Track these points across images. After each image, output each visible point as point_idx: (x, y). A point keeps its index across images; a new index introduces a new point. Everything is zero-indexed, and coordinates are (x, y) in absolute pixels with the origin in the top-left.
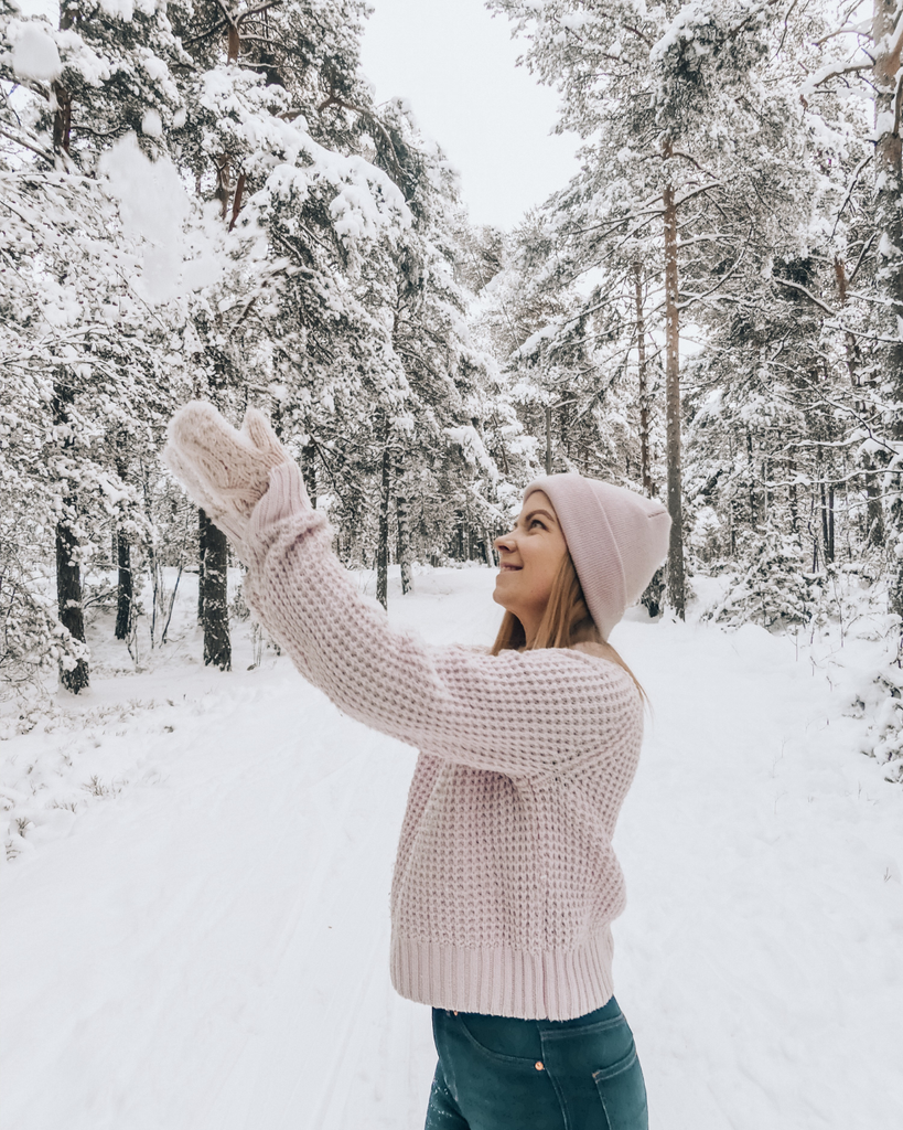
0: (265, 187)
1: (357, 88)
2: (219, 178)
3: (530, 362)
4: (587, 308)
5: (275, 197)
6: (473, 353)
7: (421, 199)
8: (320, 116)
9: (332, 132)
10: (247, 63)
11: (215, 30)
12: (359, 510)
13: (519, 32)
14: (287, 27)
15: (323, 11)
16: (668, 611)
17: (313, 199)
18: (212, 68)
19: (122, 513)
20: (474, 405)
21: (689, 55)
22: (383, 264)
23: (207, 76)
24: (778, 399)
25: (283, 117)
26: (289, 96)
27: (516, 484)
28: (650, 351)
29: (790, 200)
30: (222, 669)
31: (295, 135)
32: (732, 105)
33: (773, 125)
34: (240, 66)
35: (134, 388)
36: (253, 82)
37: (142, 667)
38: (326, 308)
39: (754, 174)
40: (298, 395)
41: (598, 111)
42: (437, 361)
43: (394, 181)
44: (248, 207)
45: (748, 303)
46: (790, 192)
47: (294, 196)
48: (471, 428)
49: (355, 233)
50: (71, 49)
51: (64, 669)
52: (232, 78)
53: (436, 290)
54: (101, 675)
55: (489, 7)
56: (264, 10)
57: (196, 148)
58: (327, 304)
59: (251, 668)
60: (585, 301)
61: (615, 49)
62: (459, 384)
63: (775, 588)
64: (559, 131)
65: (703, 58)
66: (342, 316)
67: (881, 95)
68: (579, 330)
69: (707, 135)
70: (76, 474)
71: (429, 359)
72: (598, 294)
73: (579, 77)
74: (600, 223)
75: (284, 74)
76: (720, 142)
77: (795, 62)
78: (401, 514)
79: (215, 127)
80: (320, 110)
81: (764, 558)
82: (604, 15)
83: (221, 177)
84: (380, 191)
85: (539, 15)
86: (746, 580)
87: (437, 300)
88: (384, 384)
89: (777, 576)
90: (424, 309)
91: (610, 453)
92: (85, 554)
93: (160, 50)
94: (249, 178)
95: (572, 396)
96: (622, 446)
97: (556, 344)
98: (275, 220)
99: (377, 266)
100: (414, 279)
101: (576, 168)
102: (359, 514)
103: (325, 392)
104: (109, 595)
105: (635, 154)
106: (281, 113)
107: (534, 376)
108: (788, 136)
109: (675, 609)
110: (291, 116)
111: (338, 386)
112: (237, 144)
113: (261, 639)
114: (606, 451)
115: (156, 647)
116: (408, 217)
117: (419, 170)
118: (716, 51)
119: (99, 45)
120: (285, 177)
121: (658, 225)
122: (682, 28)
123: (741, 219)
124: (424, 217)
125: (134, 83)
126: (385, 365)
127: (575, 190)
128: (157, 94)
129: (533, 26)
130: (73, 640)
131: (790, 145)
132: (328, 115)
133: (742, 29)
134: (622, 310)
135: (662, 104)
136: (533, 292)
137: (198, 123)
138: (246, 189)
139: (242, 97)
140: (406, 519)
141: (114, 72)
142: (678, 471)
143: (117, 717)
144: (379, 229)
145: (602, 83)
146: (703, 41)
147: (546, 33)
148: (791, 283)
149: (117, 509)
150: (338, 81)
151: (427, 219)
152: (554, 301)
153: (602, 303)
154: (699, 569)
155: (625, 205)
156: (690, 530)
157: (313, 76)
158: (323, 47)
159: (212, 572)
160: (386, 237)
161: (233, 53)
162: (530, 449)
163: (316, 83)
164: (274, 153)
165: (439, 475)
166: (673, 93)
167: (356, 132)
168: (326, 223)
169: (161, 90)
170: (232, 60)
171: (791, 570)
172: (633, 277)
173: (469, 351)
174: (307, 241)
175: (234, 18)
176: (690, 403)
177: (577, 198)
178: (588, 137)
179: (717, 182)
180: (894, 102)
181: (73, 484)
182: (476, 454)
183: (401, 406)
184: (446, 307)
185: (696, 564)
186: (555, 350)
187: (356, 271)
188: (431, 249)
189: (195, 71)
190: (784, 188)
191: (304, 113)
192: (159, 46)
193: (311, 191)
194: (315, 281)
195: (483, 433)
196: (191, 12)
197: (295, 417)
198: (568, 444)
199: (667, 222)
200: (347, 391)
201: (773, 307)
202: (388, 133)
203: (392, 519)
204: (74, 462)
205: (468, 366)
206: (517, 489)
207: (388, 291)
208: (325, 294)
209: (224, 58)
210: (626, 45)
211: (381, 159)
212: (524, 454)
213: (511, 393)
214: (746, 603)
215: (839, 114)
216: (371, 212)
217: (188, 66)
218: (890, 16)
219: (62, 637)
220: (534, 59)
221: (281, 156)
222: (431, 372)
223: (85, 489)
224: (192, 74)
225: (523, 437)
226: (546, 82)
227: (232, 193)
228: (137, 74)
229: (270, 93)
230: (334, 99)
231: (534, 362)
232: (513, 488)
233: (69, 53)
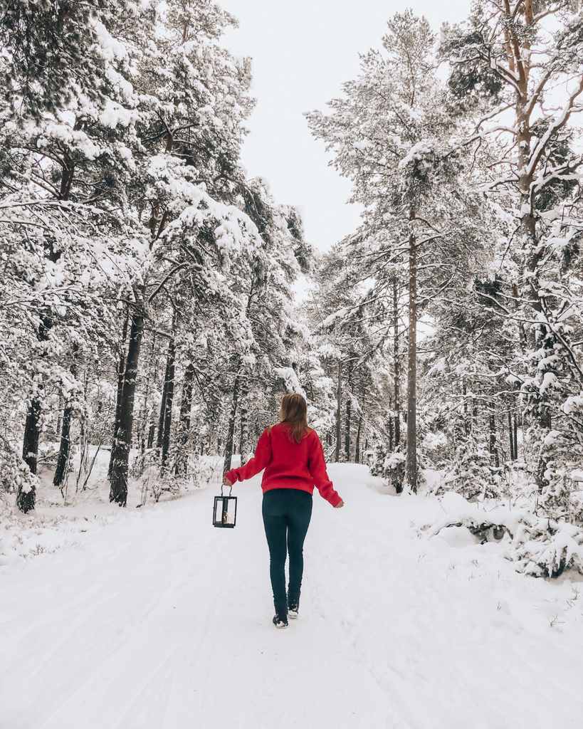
0: (179, 219)
1: (237, 170)
2: (152, 213)
3: (328, 330)
4: (364, 301)
5: (184, 224)
6: (295, 324)
7: (269, 232)
8: (214, 183)
9: (221, 193)
10: (176, 153)
11: (160, 136)
12: (217, 411)
13: (330, 149)
14: (201, 137)
15: (221, 130)
16: (407, 488)
17: (206, 227)
18: (156, 155)
19: (72, 397)
20: (294, 355)
21: (420, 167)
22: (244, 267)
23: (153, 159)
24: (478, 362)
25: (193, 183)
26: (198, 172)
27: (318, 408)
28: (401, 329)
29: (482, 247)
30: (120, 505)
31: (199, 192)
32: (449, 194)
33: (472, 206)
34: (172, 155)
35: (91, 322)
36: (178, 163)
37: (69, 502)
38: (208, 288)
39: (460, 232)
40: (186, 336)
41: (374, 192)
42: (272, 326)
43: (254, 221)
44: (168, 229)
45: (457, 304)
46: (481, 243)
47: (195, 224)
48: (291, 369)
49: (228, 246)
50: (80, 140)
51: (23, 491)
52: (167, 161)
53: (275, 285)
54: (41, 505)
55: (314, 135)
56: (189, 127)
57: (142, 195)
58: (208, 285)
59: (139, 506)
60: (363, 297)
61: (383, 161)
62: (285, 342)
63: (472, 475)
64: (352, 201)
65: (428, 169)
66: (216, 293)
67: (523, 195)
68: (359, 314)
69: (434, 209)
70: (48, 371)
71: (268, 325)
72: (371, 293)
73: (364, 174)
74: (372, 253)
75: (196, 160)
76: (442, 214)
77: (487, 176)
78: (243, 420)
79: (154, 185)
80: (215, 180)
81: (466, 457)
82: (378, 144)
83: (154, 212)
84: (244, 225)
85: (341, 141)
86: (455, 469)
87: (275, 290)
88: (239, 336)
89: (473, 467)
90: (267, 296)
91: (378, 392)
92: (47, 420)
93: (128, 144)
94: (170, 213)
95: (356, 355)
96: (386, 388)
97: (344, 321)
98: (182, 236)
99: (240, 268)
100: (262, 277)
101: (361, 222)
102: (217, 414)
103: (202, 336)
104: (52, 458)
105: (393, 216)
106: (192, 181)
107: (331, 339)
108: (481, 213)
109: (410, 486)
110: (198, 183)
111: (210, 333)
112: (165, 195)
113: (147, 490)
114: (376, 391)
115: (79, 491)
116: (260, 241)
117: (269, 217)
118: (435, 166)
119: (96, 139)
120: (190, 214)
121: (407, 256)
122: (416, 153)
123: (455, 256)
124: (270, 243)
125: (112, 159)
126: (240, 324)
127: (360, 234)
128: (124, 165)
129: (337, 146)
130: (30, 474)
131: (482, 218)
132: (219, 184)
133: (449, 156)
134: (386, 304)
135: (405, 191)
136: (332, 289)
137: (145, 183)
138: (168, 220)
139: (171, 171)
140: (247, 423)
141: (102, 153)
142: (415, 399)
143: (52, 523)
144: (242, 245)
145: (377, 178)
146: (428, 161)
147: (344, 150)
148: (488, 296)
149: (70, 394)
150: (226, 166)
151: (271, 243)
152: (347, 298)
153: (373, 299)
154: (430, 466)
155: (386, 244)
156: (422, 439)
157: (213, 162)
158: (220, 148)
159: (121, 442)
160: (246, 251)
161: (168, 148)
162: (328, 385)
163: (214, 166)
164: (186, 201)
165: (269, 396)
166: (411, 185)
167: (234, 194)
168: (212, 242)
169: (126, 164)
170: (168, 151)
171: (482, 465)
172: (392, 285)
173: (293, 322)
174: (200, 251)
175: (171, 131)
176: (429, 364)
177: (360, 239)
178: (369, 207)
179: (440, 235)
180: (529, 199)
181: (45, 376)
182: (293, 385)
183: (248, 349)
184: (280, 295)
185: (429, 463)
186: (345, 325)
187: (227, 268)
188: (273, 261)
189: (146, 155)
190: (477, 240)
191: (205, 181)
192: (128, 142)
193: (205, 222)
194: (202, 272)
195: (299, 373)
196: (148, 126)
197: (183, 349)
198: (352, 385)
199: (411, 255)
200: (216, 337)
201: (473, 307)
202: (252, 195)
203: (237, 423)
204: (47, 364)
205: (292, 331)
206: (318, 410)
207: (246, 283)
208: (208, 279)
209: (163, 150)
210: (389, 160)
211: (247, 209)
212: (323, 388)
213: (318, 350)
214: (454, 483)
215: (512, 204)
216: (238, 236)
217: (142, 153)
218: (527, 156)
219: (24, 471)
220: (338, 163)
221: (190, 203)
222: (268, 332)
223: (52, 380)
224: (144, 157)
225: (324, 378)
226: (345, 175)
227: (159, 221)
228: (113, 155)
229: (187, 170)
230: (223, 175)
231: (331, 330)
232: (316, 409)
233: (79, 142)
